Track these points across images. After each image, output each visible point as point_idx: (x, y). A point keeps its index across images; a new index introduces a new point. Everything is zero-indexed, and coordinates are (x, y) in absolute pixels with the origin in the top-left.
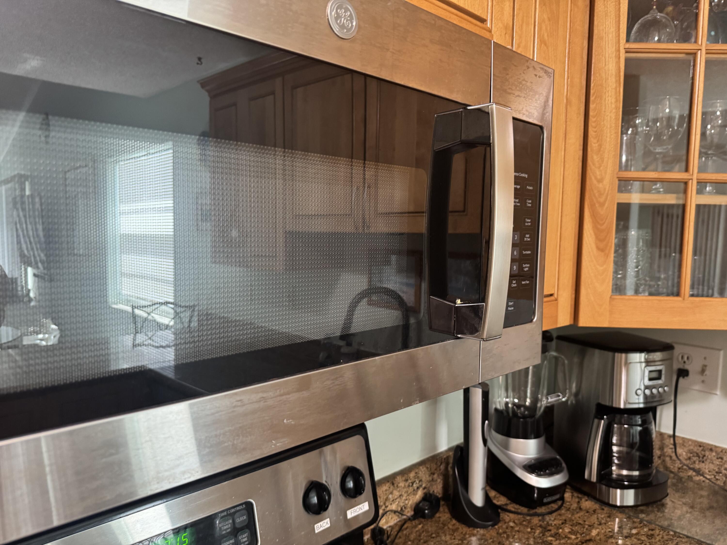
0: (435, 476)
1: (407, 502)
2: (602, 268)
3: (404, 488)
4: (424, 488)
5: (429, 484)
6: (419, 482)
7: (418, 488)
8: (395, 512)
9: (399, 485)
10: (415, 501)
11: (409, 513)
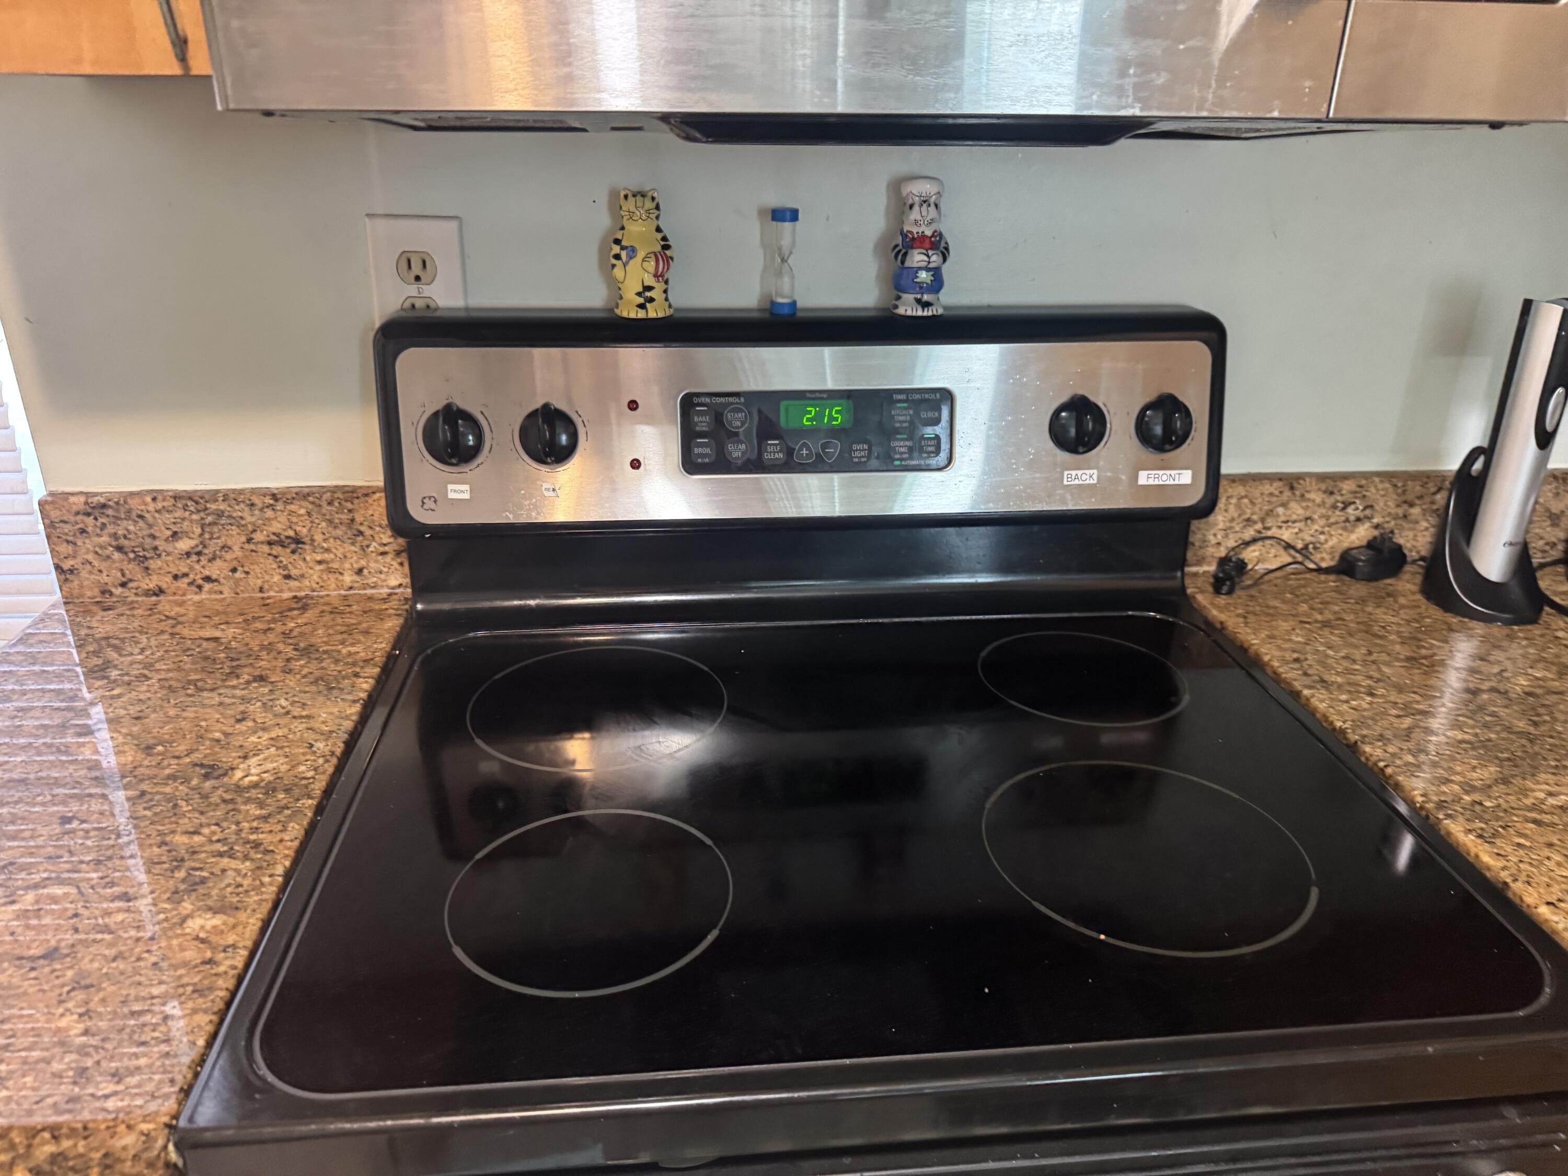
0: (1415, 511)
1: (1322, 537)
3: (1319, 506)
4: (1377, 527)
5: (1393, 523)
6: (1365, 508)
7: (1358, 519)
8: (1288, 546)
9: (1307, 496)
10: (1346, 545)
11: (1323, 559)
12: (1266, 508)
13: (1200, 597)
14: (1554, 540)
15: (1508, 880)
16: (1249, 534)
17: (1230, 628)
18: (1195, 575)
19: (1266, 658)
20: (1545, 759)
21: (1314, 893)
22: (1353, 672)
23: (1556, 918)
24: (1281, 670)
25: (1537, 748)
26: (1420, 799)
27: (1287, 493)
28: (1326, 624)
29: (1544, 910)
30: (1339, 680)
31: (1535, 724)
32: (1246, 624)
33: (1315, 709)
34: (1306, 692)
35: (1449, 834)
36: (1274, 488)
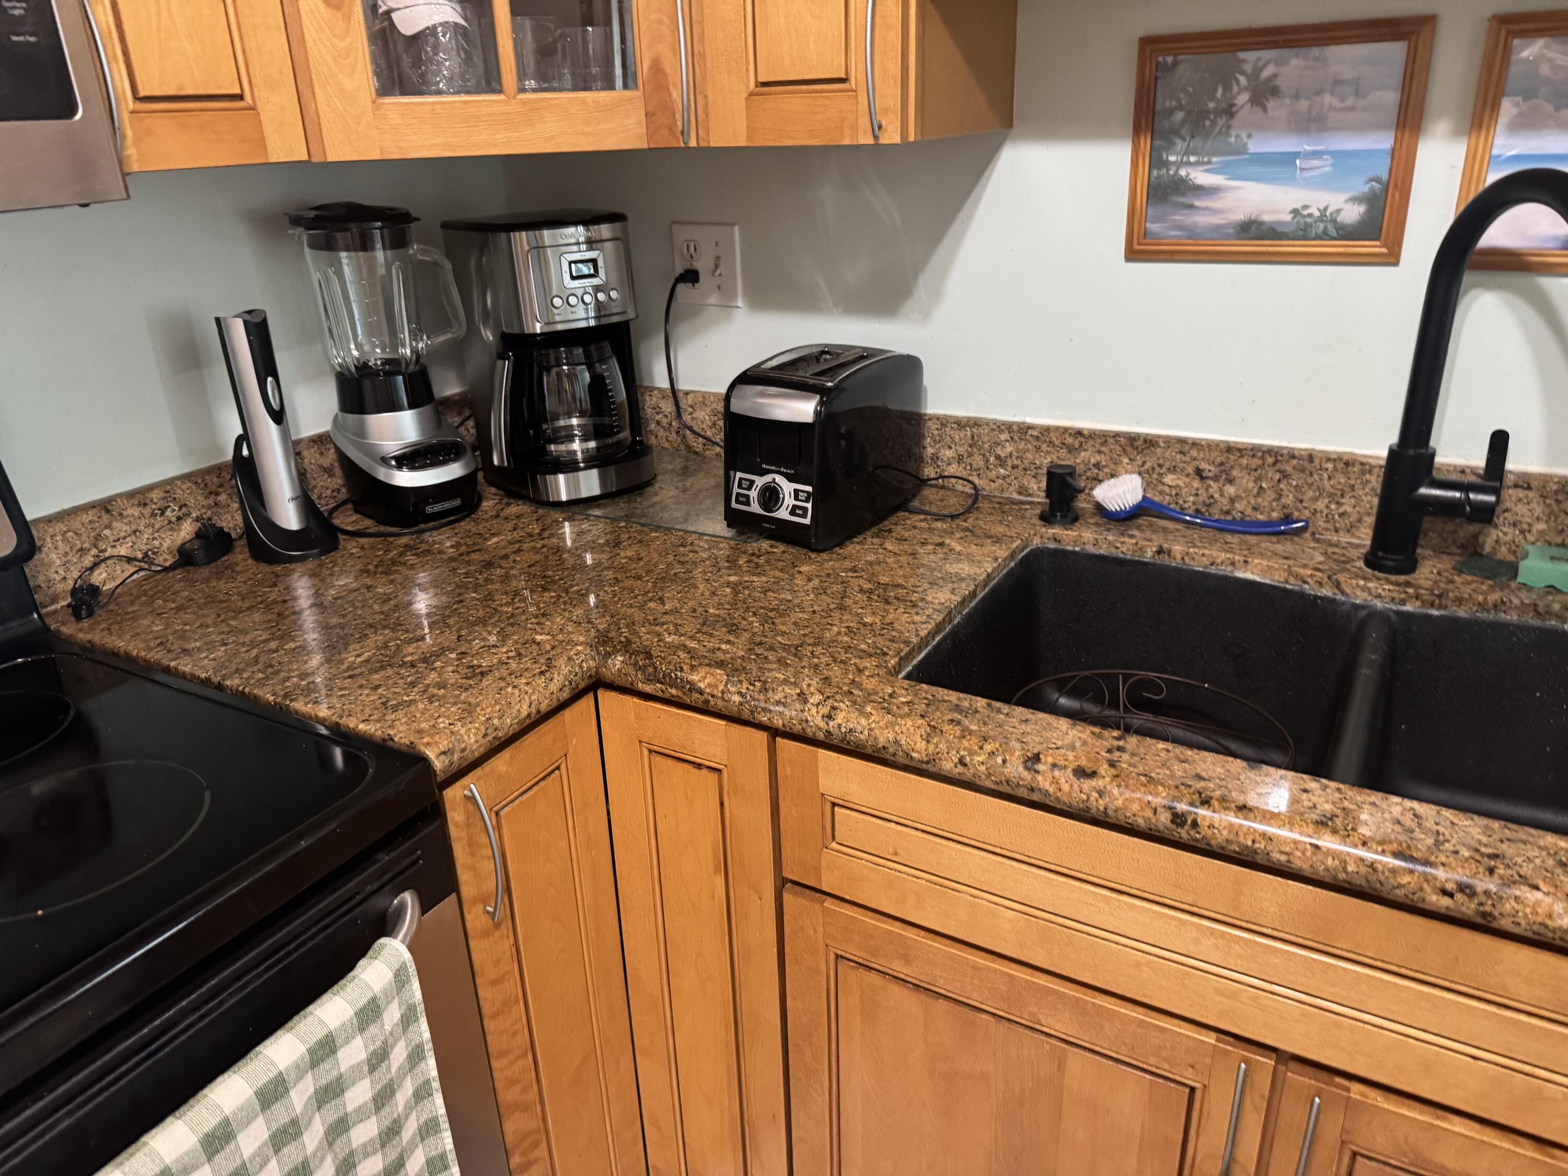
0: (222, 497)
1: (156, 543)
2: (343, 44)
3: (139, 518)
4: (197, 519)
5: (209, 512)
6: (180, 508)
7: (179, 518)
8: (129, 560)
9: (125, 513)
10: (179, 542)
11: (165, 560)
12: (92, 534)
13: (64, 629)
14: (336, 486)
15: (338, 720)
16: (88, 561)
17: (98, 643)
18: (55, 612)
19: (135, 653)
20: (352, 635)
21: (208, 795)
22: (209, 634)
23: (369, 727)
24: (149, 656)
25: (346, 631)
26: (271, 698)
27: (105, 518)
28: (179, 609)
29: (362, 727)
30: (198, 644)
31: (344, 616)
32: (111, 634)
33: (184, 672)
34: (173, 664)
35: (297, 712)
36: (91, 515)
